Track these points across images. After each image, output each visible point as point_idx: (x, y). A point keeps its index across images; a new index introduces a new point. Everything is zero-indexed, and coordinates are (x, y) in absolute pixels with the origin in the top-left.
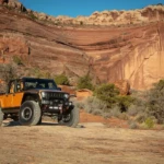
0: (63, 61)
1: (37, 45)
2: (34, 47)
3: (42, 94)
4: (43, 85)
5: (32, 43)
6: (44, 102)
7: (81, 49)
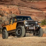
0: (34, 15)
1: (23, 10)
2: (22, 11)
3: (25, 22)
4: (26, 19)
5: (21, 9)
6: (26, 26)
7: (41, 10)
